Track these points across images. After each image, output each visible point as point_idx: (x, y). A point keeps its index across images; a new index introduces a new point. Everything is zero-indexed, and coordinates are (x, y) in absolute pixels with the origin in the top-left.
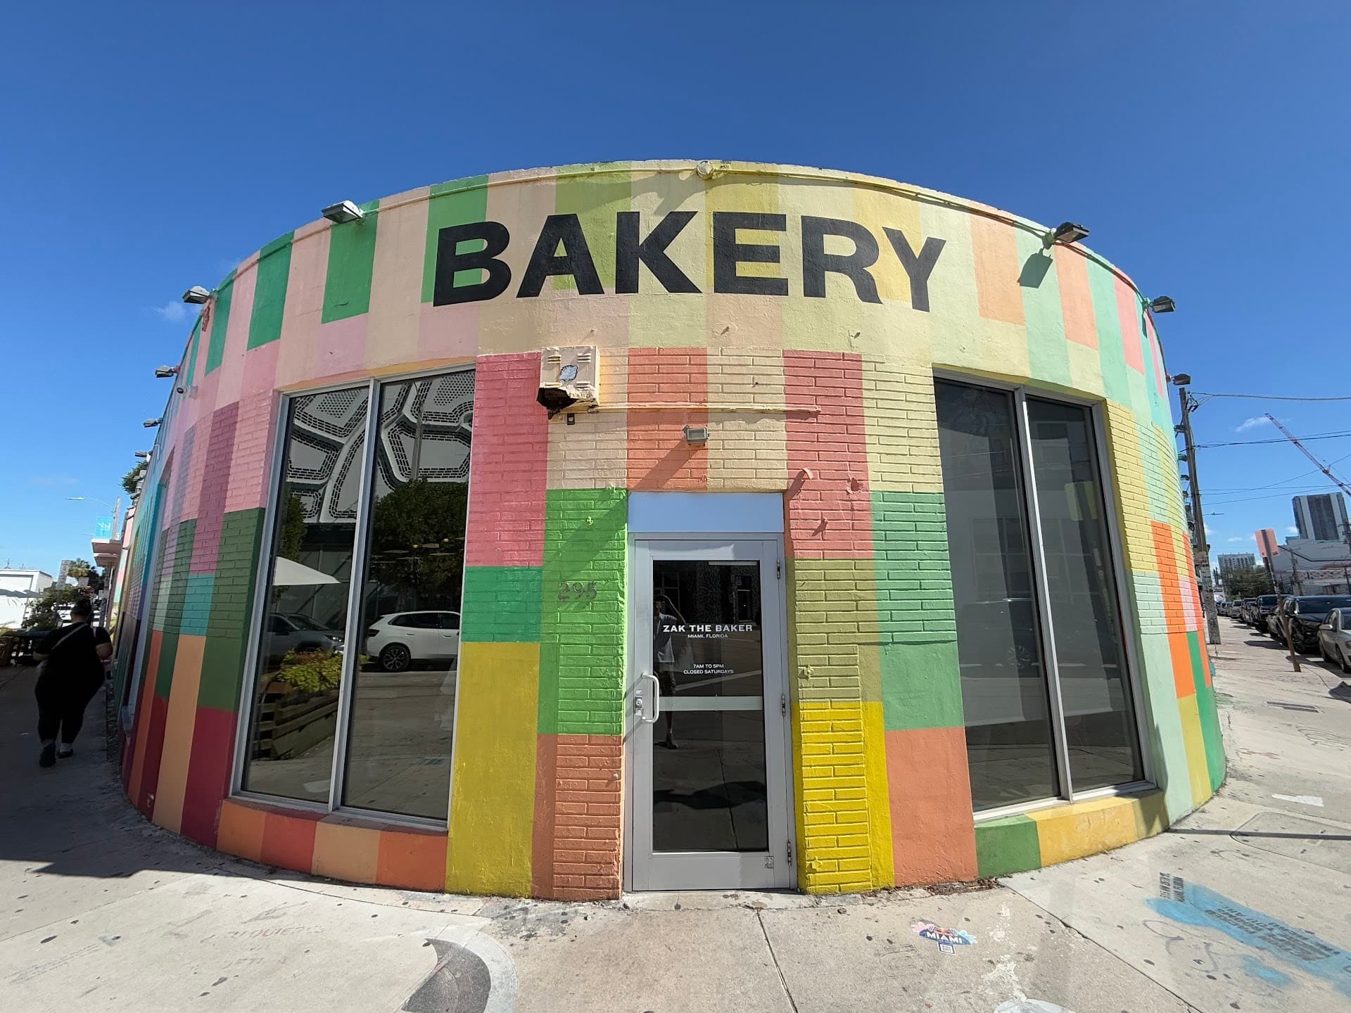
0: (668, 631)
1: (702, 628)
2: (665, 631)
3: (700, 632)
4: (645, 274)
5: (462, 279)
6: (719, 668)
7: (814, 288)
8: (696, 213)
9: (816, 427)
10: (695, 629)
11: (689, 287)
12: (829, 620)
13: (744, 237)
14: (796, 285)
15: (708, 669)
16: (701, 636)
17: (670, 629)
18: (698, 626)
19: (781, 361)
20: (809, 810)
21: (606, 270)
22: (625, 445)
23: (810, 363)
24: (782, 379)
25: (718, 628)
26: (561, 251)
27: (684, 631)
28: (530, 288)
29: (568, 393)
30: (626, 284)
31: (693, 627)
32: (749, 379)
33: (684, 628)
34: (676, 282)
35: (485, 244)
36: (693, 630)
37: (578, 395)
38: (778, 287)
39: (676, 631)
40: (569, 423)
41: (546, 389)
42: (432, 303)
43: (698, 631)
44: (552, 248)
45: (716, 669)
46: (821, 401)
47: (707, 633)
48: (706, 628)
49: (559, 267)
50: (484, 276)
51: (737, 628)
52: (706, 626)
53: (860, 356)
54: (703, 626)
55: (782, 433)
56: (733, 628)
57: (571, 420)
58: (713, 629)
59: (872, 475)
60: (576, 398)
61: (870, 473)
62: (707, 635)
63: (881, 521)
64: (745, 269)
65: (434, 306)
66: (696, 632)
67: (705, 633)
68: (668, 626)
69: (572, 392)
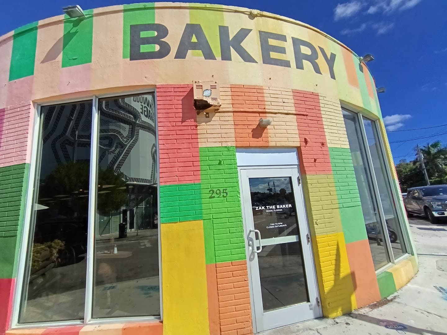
0: (258, 209)
1: (272, 207)
2: (257, 209)
3: (271, 209)
4: (234, 53)
5: (144, 48)
6: (280, 224)
7: (300, 66)
8: (252, 30)
9: (307, 121)
10: (269, 207)
11: (253, 61)
12: (322, 200)
13: (272, 42)
14: (293, 64)
15: (276, 225)
16: (272, 211)
17: (258, 208)
18: (270, 206)
19: (291, 94)
20: (325, 281)
21: (216, 49)
22: (233, 127)
23: (302, 95)
24: (293, 101)
25: (278, 207)
26: (194, 39)
27: (264, 209)
28: (181, 55)
29: (208, 102)
30: (226, 57)
31: (268, 207)
32: (280, 100)
33: (264, 208)
34: (247, 58)
35: (156, 33)
36: (268, 208)
37: (213, 103)
38: (287, 64)
39: (261, 209)
40: (207, 117)
41: (198, 100)
42: (129, 59)
43: (270, 208)
44: (190, 37)
45: (279, 225)
46: (308, 110)
47: (274, 209)
48: (273, 207)
49: (194, 47)
50: (157, 48)
51: (285, 206)
52: (273, 206)
53: (318, 94)
54: (272, 206)
55: (295, 123)
56: (284, 206)
57: (207, 115)
58: (276, 207)
59: (328, 141)
60: (213, 104)
61: (327, 140)
62: (274, 210)
63: (333, 159)
64: (273, 55)
65: (130, 60)
66: (269, 209)
67: (273, 209)
68: (257, 207)
69: (210, 101)
